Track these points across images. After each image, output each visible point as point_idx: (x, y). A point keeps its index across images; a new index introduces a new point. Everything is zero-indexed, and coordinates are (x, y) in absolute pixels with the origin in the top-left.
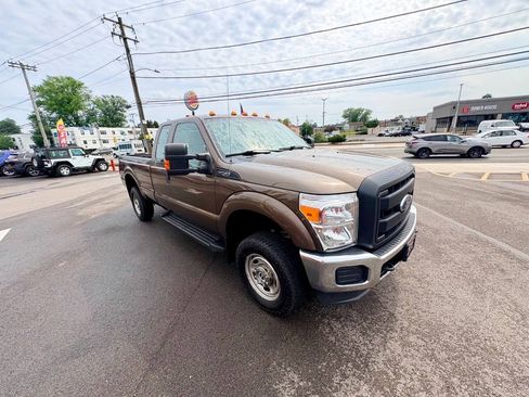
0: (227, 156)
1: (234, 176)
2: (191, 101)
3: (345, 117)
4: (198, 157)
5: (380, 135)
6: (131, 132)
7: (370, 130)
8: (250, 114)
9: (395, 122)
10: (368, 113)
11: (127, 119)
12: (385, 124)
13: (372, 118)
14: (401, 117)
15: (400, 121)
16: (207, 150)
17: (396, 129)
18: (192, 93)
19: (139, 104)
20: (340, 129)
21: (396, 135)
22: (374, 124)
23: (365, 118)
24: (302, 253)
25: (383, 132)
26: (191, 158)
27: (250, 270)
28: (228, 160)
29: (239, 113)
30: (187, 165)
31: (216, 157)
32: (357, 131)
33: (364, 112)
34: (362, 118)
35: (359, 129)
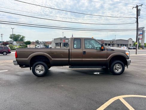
3: (11, 38)
7: (28, 46)
9: (37, 43)
10: (23, 37)
12: (33, 43)
23: (22, 39)
32: (21, 46)
33: (21, 37)
34: (20, 40)
35: (22, 45)
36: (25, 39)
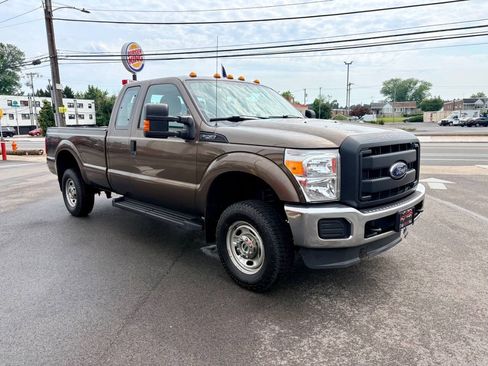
0: (212, 120)
1: (221, 138)
2: (133, 58)
3: (385, 92)
4: (180, 120)
5: (445, 124)
6: (25, 103)
7: (427, 115)
8: (236, 78)
9: (470, 103)
10: (425, 86)
11: (22, 81)
12: (454, 105)
13: (431, 94)
14: (481, 95)
15: (479, 102)
16: (189, 113)
17: (471, 115)
18: (133, 45)
19: (54, 58)
20: (377, 111)
21: (470, 124)
22: (436, 105)
23: (419, 95)
24: (286, 208)
25: (449, 119)
26: (172, 120)
27: (231, 244)
28: (213, 123)
29: (221, 75)
30: (167, 127)
31: (199, 121)
32: (405, 116)
33: (418, 85)
34: (414, 95)
35: (409, 113)
36: (430, 91)
